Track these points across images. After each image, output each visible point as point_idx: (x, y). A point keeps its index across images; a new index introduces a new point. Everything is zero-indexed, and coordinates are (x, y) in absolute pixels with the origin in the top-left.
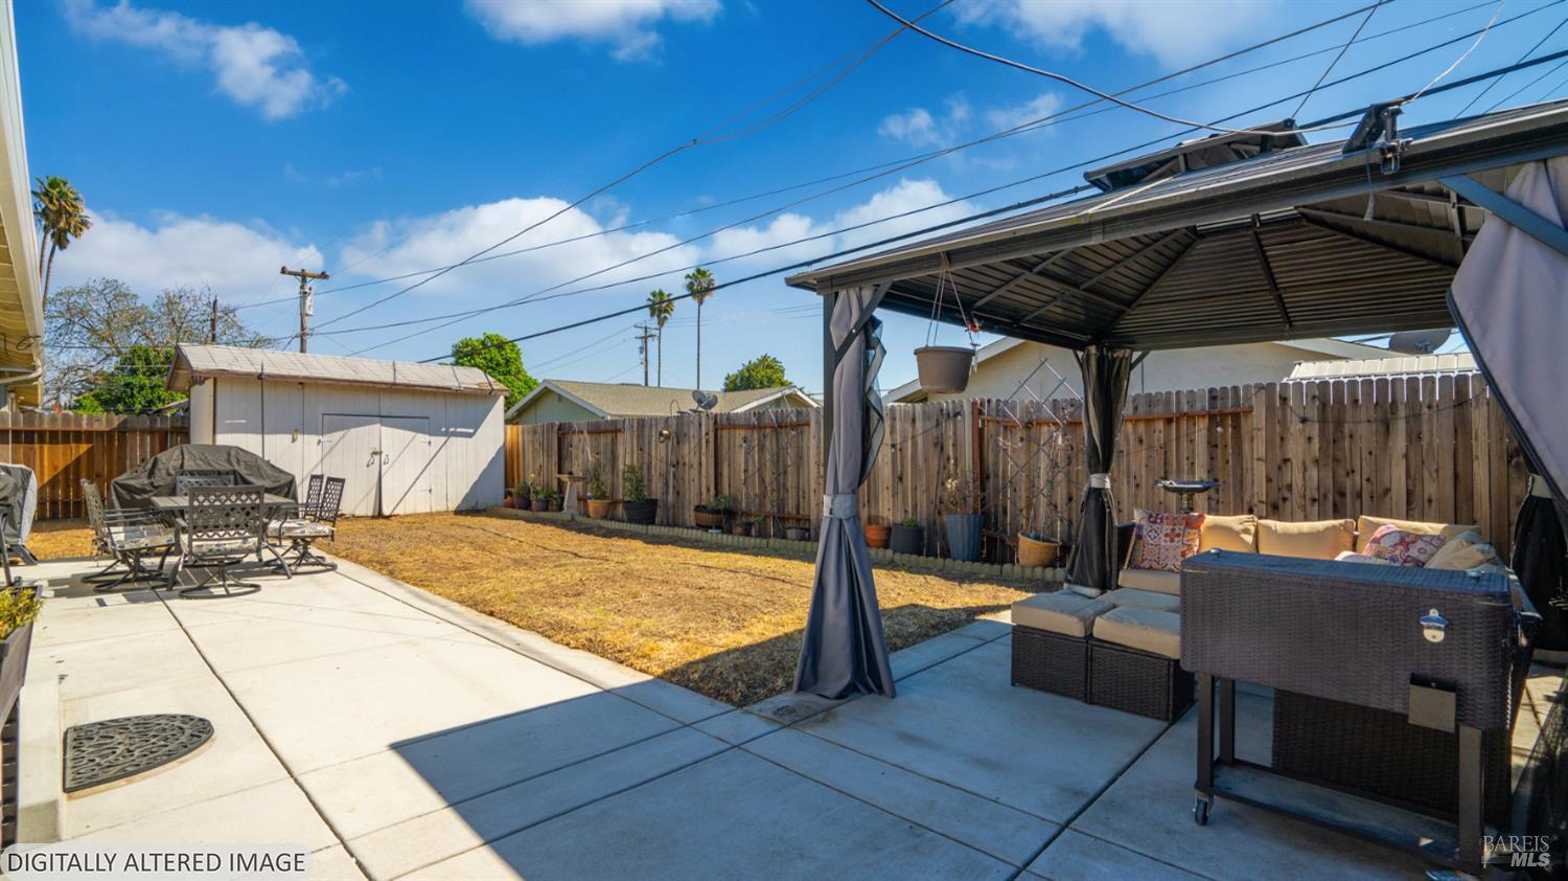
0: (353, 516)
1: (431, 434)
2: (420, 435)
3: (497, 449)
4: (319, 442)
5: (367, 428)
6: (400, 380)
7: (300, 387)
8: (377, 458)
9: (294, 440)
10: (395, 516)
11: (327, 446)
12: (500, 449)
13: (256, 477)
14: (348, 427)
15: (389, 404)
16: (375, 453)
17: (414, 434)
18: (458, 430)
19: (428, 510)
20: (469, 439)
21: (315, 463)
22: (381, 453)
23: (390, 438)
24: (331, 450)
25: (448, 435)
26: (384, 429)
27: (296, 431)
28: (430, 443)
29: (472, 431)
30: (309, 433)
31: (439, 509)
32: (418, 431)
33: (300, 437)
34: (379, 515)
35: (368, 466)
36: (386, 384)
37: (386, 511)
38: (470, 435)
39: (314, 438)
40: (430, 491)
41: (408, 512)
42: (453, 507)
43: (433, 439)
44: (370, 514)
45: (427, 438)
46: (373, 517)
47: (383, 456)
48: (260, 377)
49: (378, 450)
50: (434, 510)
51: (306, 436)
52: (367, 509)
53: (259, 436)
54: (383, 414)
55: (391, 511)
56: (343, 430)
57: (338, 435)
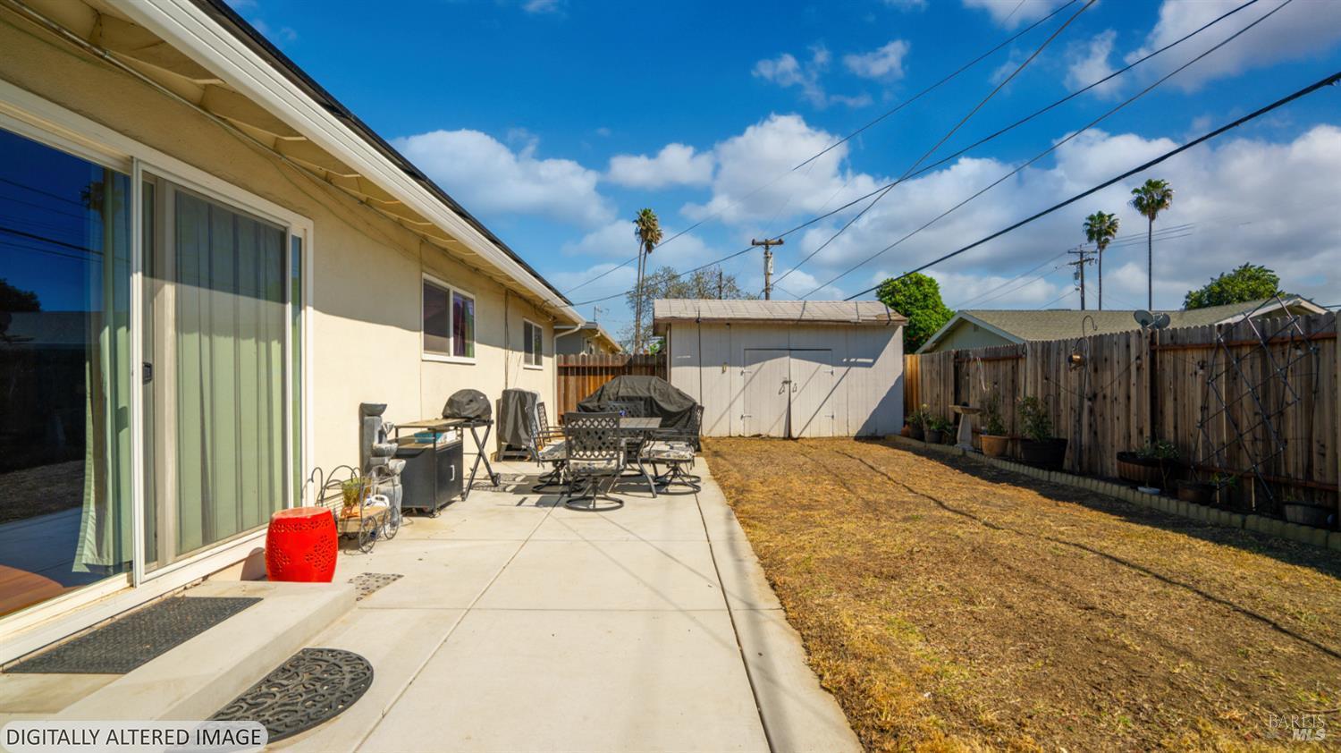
0: (768, 436)
1: (833, 365)
2: (824, 365)
3: (896, 378)
4: (742, 373)
5: (778, 360)
6: (807, 316)
7: (728, 327)
8: (787, 386)
9: (723, 372)
10: (802, 438)
11: (749, 376)
12: (900, 377)
13: (667, 402)
14: (763, 360)
15: (799, 339)
16: (785, 382)
17: (818, 364)
18: (859, 360)
19: (831, 435)
20: (868, 369)
21: (739, 391)
22: (790, 382)
23: (798, 368)
24: (751, 380)
25: (850, 365)
26: (792, 360)
27: (725, 363)
28: (832, 373)
29: (871, 361)
30: (735, 365)
31: (841, 434)
32: (821, 362)
33: (728, 368)
34: (789, 437)
35: (780, 393)
36: (793, 320)
37: (795, 434)
38: (870, 365)
39: (738, 369)
40: (833, 417)
41: (812, 436)
42: (853, 432)
43: (835, 369)
44: (782, 436)
45: (828, 368)
46: (784, 439)
47: (792, 385)
48: (698, 320)
49: (788, 379)
50: (836, 435)
51: (733, 368)
52: (779, 431)
53: (698, 369)
54: (792, 347)
55: (799, 433)
56: (760, 362)
57: (755, 367)
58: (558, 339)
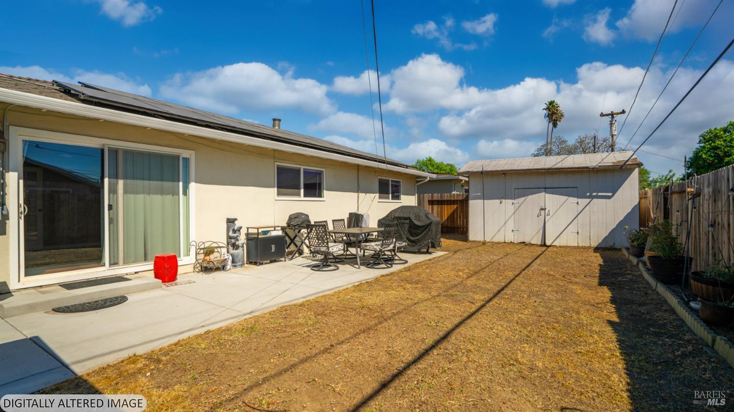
0: (530, 244)
1: (578, 197)
2: (570, 198)
3: (633, 207)
4: (513, 203)
5: (537, 195)
7: (504, 176)
8: (543, 212)
9: (501, 203)
10: (553, 246)
11: (517, 205)
12: (636, 206)
14: (527, 195)
15: (550, 181)
16: (542, 209)
17: (567, 197)
18: (599, 194)
19: (576, 245)
20: (607, 200)
21: (511, 214)
22: (545, 209)
23: (551, 200)
24: (519, 207)
25: (592, 197)
26: (547, 195)
27: (502, 198)
28: (578, 203)
29: (610, 194)
30: (509, 199)
31: (584, 245)
32: (569, 196)
33: (504, 201)
34: (544, 245)
35: (538, 216)
37: (548, 243)
38: (609, 197)
39: (511, 201)
40: (578, 233)
41: (561, 245)
42: (594, 244)
43: (580, 200)
44: (539, 243)
45: (575, 200)
46: (541, 245)
47: (547, 211)
48: (482, 172)
49: (544, 207)
50: (580, 245)
51: (507, 200)
52: (537, 241)
53: (482, 200)
54: (547, 186)
55: (551, 243)
56: (524, 196)
57: (522, 199)
58: (417, 186)
